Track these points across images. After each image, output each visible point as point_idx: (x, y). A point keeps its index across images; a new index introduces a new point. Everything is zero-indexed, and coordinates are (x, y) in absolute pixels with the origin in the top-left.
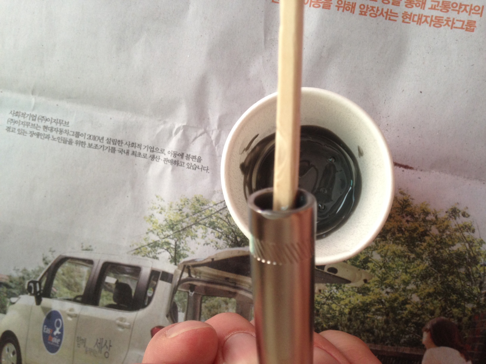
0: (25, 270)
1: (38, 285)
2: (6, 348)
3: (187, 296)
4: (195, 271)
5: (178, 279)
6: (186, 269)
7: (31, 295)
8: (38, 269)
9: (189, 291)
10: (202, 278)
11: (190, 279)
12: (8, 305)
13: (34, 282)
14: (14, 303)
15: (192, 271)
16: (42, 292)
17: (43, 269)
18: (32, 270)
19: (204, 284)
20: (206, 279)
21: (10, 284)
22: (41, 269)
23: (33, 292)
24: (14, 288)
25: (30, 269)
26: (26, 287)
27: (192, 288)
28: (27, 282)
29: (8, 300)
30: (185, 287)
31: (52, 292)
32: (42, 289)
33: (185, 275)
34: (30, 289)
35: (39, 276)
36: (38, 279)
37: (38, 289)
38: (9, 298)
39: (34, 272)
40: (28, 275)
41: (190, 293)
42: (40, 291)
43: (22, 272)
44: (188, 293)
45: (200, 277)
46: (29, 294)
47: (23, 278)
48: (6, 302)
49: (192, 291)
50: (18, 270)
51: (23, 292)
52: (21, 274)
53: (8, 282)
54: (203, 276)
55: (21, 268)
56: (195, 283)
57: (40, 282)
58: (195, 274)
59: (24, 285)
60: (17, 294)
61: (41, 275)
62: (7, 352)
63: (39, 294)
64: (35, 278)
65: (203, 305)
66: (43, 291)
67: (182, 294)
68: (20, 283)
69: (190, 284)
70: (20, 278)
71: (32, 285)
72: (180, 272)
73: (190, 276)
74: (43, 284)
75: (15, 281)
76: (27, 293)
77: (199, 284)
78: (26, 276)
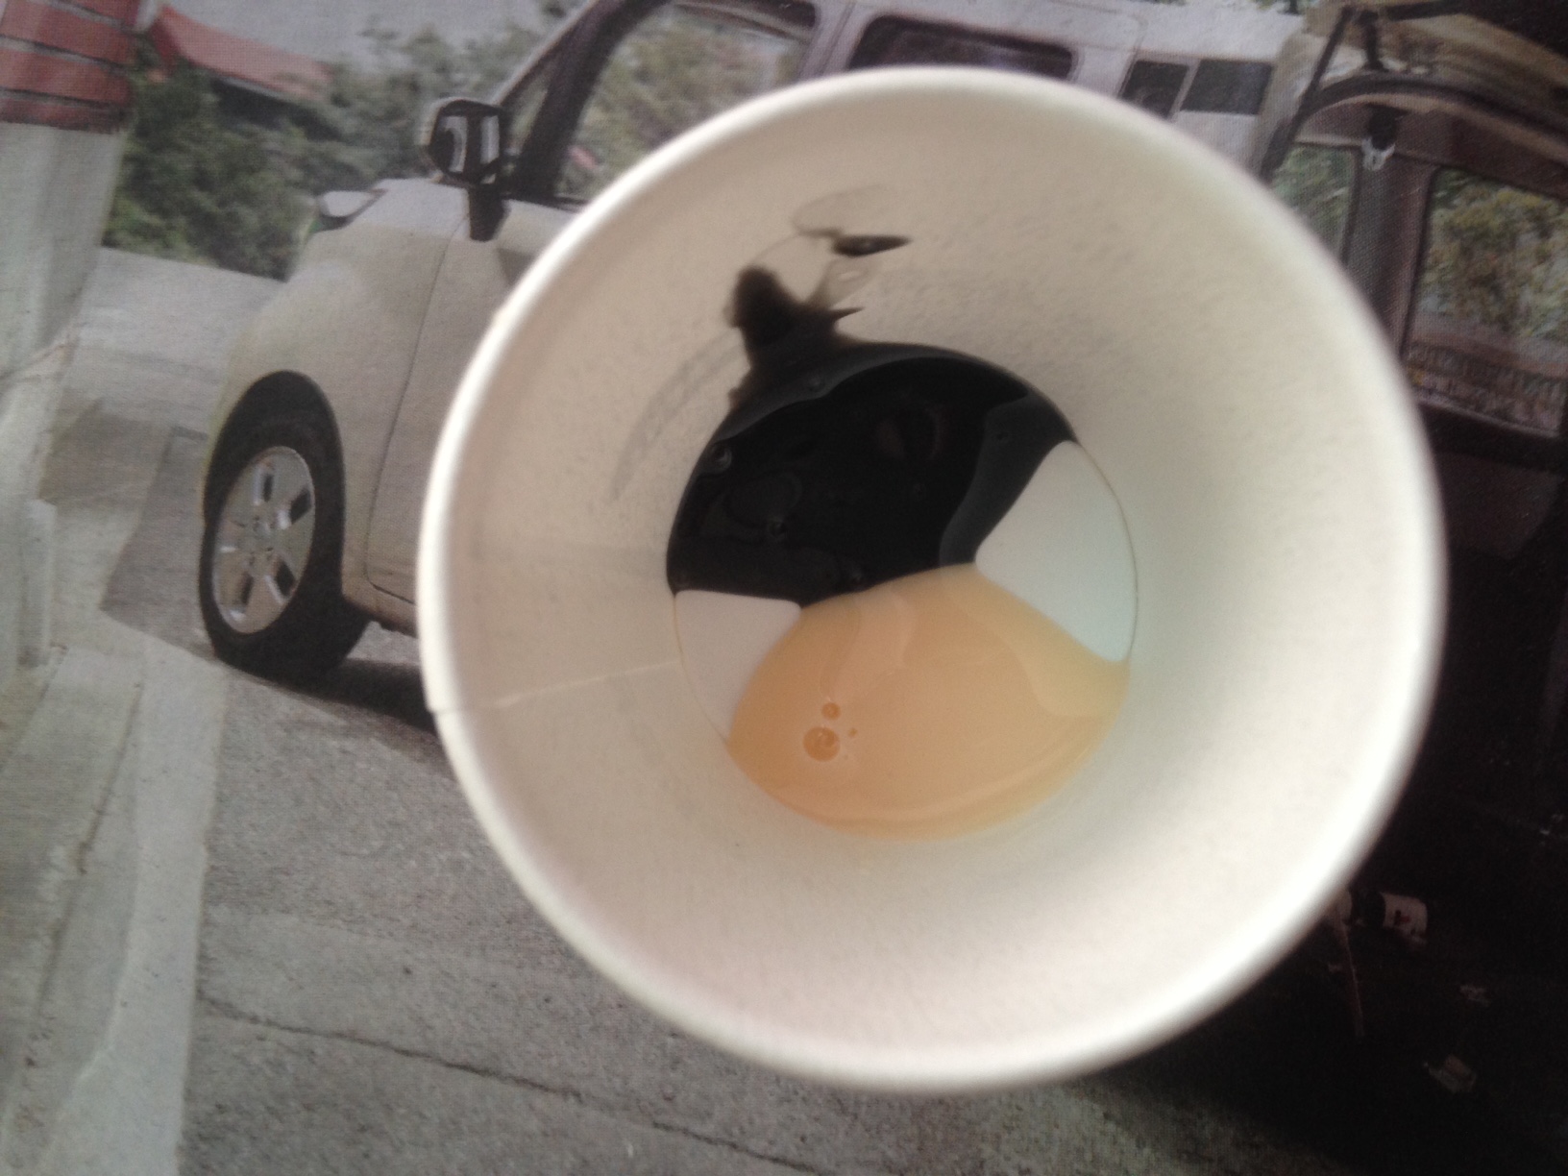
0: (428, 39)
1: (491, 126)
2: (257, 473)
3: (1350, 172)
4: (1402, 37)
5: (1302, 85)
6: (1352, 30)
7: (451, 179)
8: (501, 37)
9: (1366, 144)
10: (1443, 75)
11: (1373, 78)
12: (302, 232)
13: (475, 113)
14: (340, 222)
15: (1386, 38)
16: (510, 168)
17: (534, 39)
18: (471, 45)
19: (1451, 107)
20: (1465, 79)
21: (334, 115)
22: (521, 40)
23: (458, 166)
24: (351, 141)
25: (457, 37)
26: (423, 136)
27: (1382, 125)
28: (431, 108)
29: (310, 201)
30: (1340, 123)
31: (568, 171)
32: (514, 150)
33: (1348, 62)
34: (441, 145)
35: (502, 77)
36: (495, 98)
37: (490, 153)
38: (318, 192)
39: (477, 55)
40: (443, 69)
41: (1371, 152)
42: (496, 166)
43: (408, 49)
44: (1359, 153)
45: (1430, 65)
46: (438, 174)
47: (414, 87)
48: (294, 215)
49: (1380, 145)
50: (390, 36)
51: (403, 163)
52: (400, 63)
53: (320, 101)
54: (1447, 64)
55: (408, 28)
56: (1400, 100)
57: (504, 114)
58: (1405, 51)
59: (413, 123)
60: (368, 172)
61: (519, 71)
62: (258, 502)
63: (491, 180)
64: (479, 88)
65: (1440, 216)
66: (519, 160)
67: (1323, 161)
68: (394, 114)
69: (1370, 106)
70: (394, 82)
71: (457, 125)
72: (1317, 45)
73: (1374, 62)
74: (523, 123)
75: (361, 97)
76: (424, 172)
77: (1423, 104)
78: (429, 77)
